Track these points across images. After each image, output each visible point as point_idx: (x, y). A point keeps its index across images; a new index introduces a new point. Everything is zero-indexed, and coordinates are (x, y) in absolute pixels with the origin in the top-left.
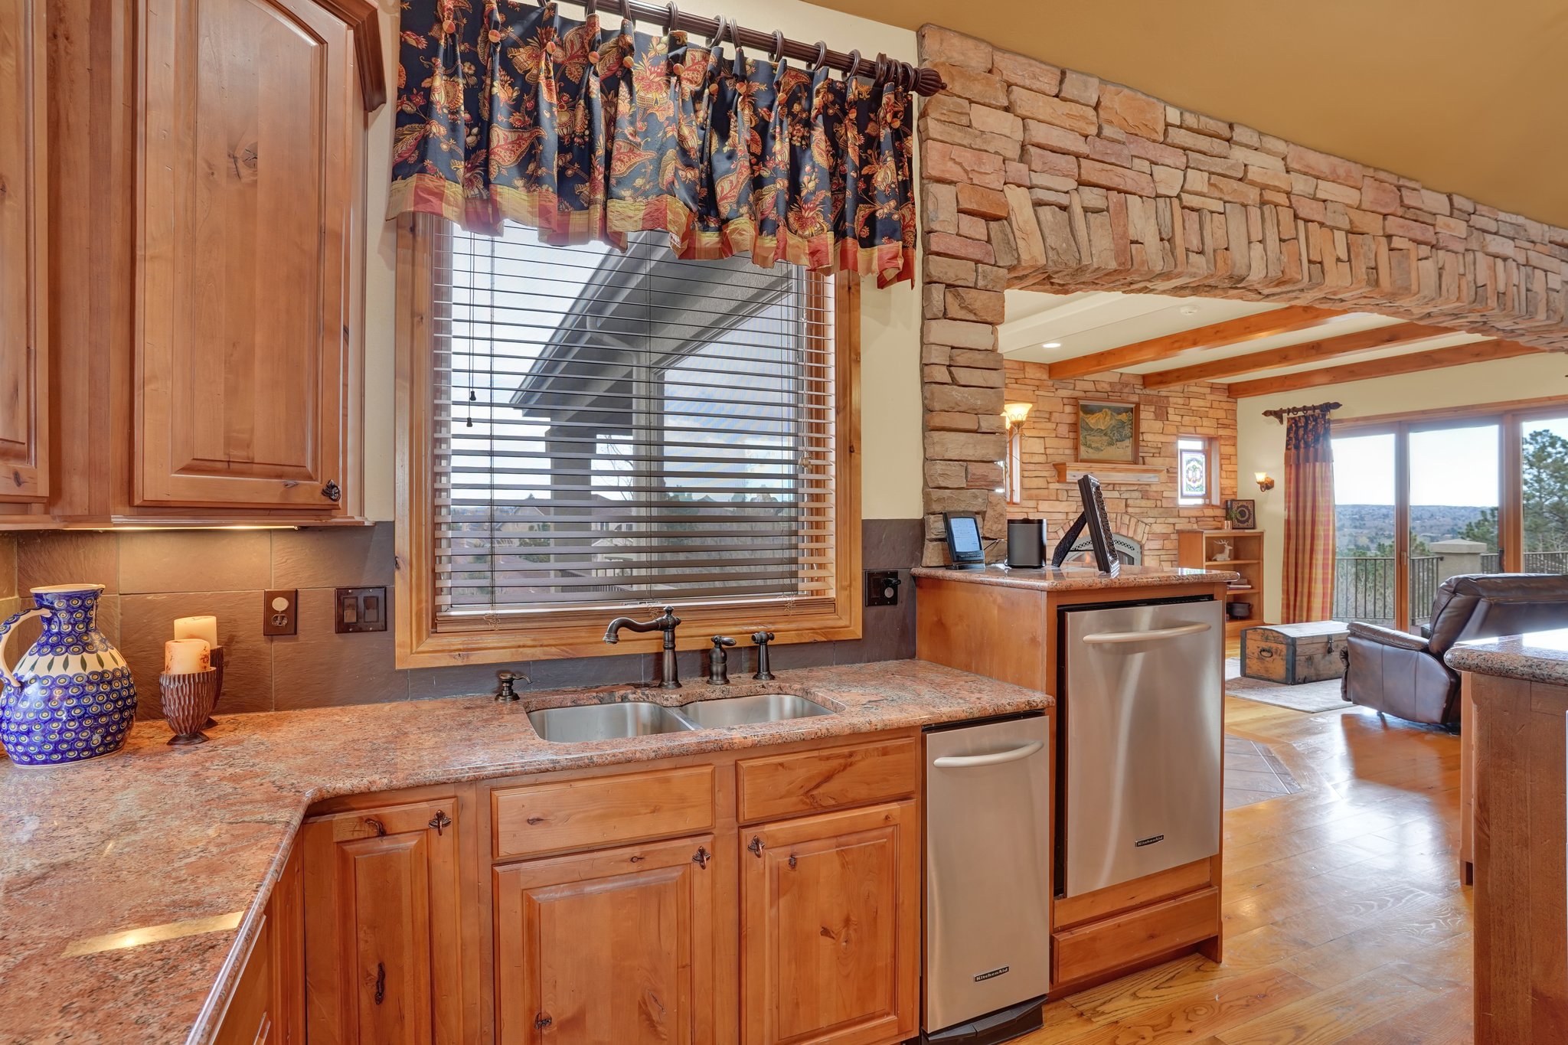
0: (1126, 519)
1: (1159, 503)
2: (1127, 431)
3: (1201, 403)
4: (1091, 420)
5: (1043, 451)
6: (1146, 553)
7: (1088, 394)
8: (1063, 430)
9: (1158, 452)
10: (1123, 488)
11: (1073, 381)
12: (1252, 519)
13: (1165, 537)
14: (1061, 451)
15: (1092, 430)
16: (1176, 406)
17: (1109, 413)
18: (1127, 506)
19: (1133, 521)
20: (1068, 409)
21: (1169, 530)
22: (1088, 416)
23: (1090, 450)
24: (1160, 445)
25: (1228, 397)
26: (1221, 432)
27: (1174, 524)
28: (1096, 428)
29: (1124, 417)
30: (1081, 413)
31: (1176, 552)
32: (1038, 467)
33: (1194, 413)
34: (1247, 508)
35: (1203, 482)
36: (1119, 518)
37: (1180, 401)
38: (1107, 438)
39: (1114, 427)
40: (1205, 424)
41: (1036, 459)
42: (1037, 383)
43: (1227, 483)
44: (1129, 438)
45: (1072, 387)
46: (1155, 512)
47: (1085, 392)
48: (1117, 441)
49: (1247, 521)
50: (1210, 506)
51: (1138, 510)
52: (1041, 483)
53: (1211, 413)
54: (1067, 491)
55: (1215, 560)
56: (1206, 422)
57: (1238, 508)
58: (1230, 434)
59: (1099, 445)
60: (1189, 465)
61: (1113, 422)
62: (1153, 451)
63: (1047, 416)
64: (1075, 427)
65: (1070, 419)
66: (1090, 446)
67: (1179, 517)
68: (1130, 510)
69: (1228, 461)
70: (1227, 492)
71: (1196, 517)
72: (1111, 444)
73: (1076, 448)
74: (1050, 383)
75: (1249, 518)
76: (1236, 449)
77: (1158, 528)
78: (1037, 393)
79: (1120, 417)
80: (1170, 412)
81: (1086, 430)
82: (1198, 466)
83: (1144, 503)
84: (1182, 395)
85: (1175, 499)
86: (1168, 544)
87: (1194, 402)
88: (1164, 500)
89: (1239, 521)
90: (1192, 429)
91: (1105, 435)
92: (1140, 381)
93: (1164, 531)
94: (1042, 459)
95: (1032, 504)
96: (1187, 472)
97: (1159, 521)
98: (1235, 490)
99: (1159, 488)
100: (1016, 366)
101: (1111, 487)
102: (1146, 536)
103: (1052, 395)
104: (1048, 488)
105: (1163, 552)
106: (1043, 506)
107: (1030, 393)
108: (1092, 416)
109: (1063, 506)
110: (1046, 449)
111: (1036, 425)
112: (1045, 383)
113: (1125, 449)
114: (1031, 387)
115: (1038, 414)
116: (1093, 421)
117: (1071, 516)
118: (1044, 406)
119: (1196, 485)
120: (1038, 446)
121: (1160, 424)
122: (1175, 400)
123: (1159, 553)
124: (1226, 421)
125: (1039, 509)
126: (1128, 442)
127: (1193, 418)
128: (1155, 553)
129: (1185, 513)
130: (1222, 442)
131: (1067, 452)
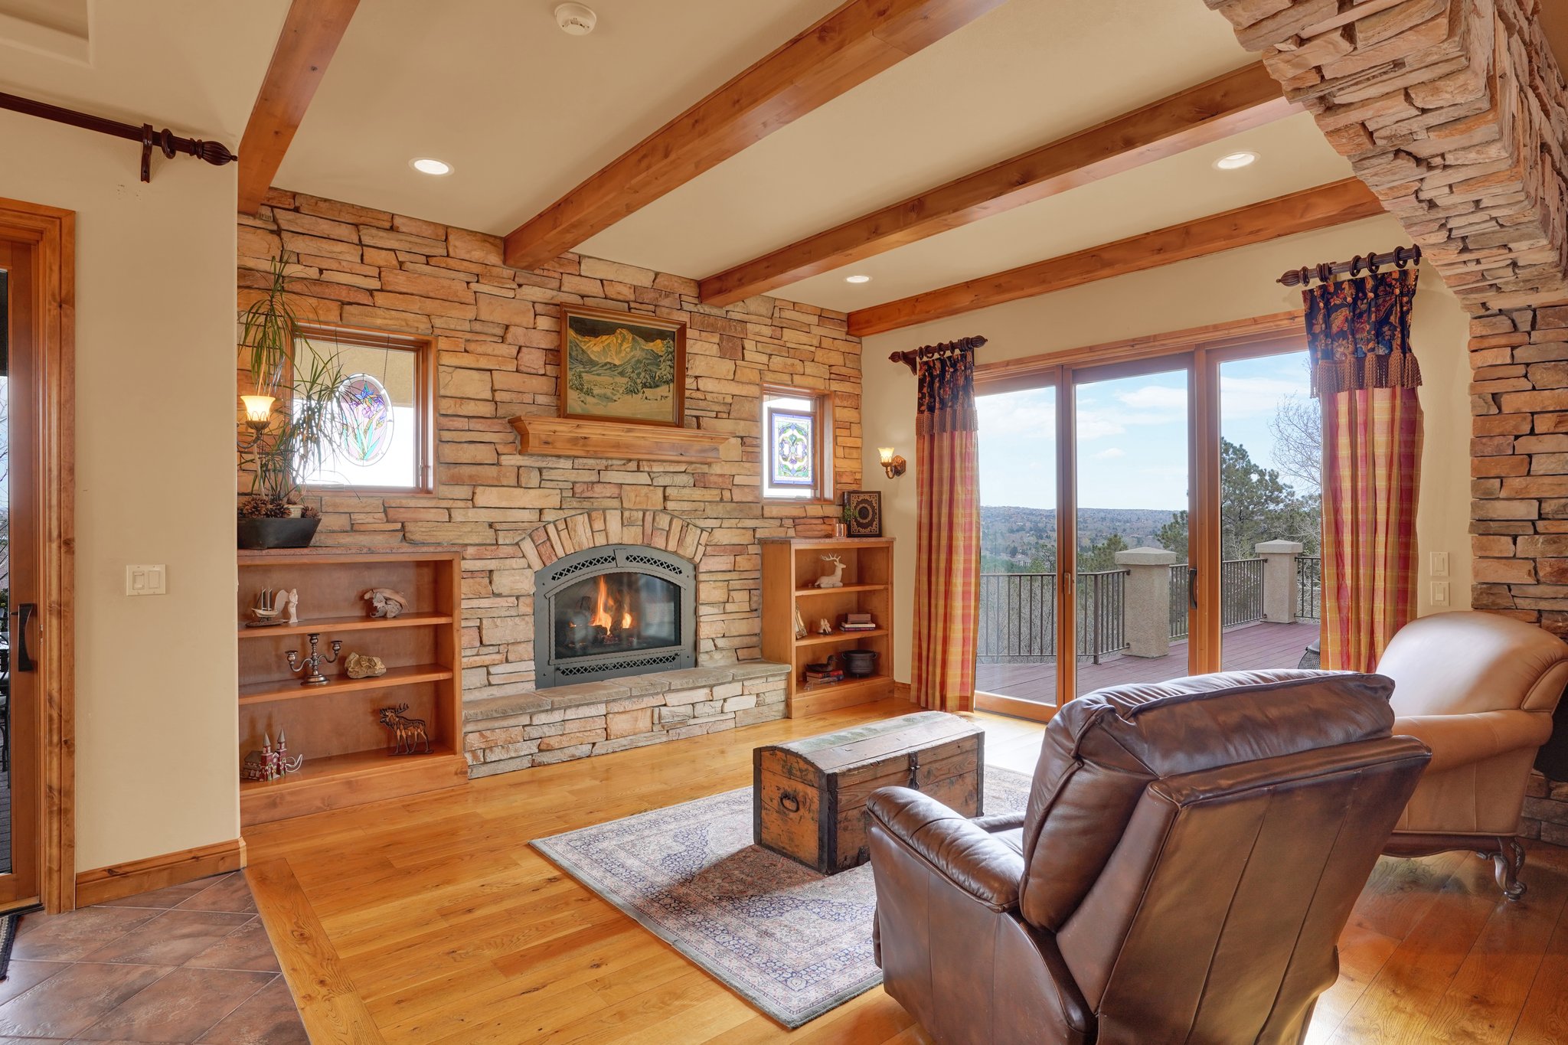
0: (663, 521)
1: (727, 495)
2: (665, 370)
3: (803, 338)
4: (594, 347)
5: (488, 395)
6: (702, 577)
7: (588, 301)
8: (534, 360)
9: (727, 410)
10: (657, 468)
11: (557, 275)
12: (876, 522)
13: (738, 550)
14: (528, 398)
15: (593, 363)
16: (758, 338)
17: (629, 336)
18: (665, 498)
19: (677, 525)
20: (544, 323)
21: (746, 538)
22: (587, 339)
23: (589, 399)
24: (729, 400)
25: (848, 333)
26: (835, 386)
27: (754, 530)
28: (603, 360)
29: (658, 346)
30: (571, 333)
31: (757, 575)
32: (474, 424)
33: (790, 352)
34: (870, 503)
35: (807, 462)
36: (649, 518)
37: (767, 331)
38: (625, 380)
39: (639, 361)
40: (808, 371)
41: (470, 409)
42: (476, 268)
43: (846, 465)
44: (667, 382)
45: (556, 284)
46: (720, 510)
47: (583, 297)
48: (645, 386)
49: (870, 524)
50: (820, 500)
51: (686, 506)
52: (484, 454)
53: (820, 355)
54: (540, 470)
55: (819, 587)
56: (810, 368)
57: (858, 503)
58: (851, 391)
59: (608, 392)
60: (783, 435)
61: (638, 354)
62: (717, 408)
63: (498, 331)
64: (556, 356)
65: (548, 342)
66: (589, 392)
67: (763, 517)
68: (670, 505)
69: (847, 433)
70: (845, 479)
71: (794, 519)
72: (631, 391)
73: (559, 392)
74: (508, 272)
75: (873, 520)
76: (860, 414)
77: (724, 537)
78: (474, 286)
79: (650, 346)
80: (746, 346)
81: (581, 362)
82: (799, 436)
83: (698, 494)
84: (769, 322)
85: (758, 488)
86: (743, 562)
87: (788, 334)
88: (735, 491)
89: (859, 525)
90: (786, 378)
91: (622, 374)
92: (692, 291)
93: (736, 541)
94: (487, 409)
95: (463, 492)
96: (782, 444)
97: (726, 523)
98: (858, 476)
99: (727, 470)
100: (428, 231)
101: (633, 466)
102: (701, 549)
103: (511, 294)
104: (498, 464)
105: (734, 576)
106: (487, 497)
107: (457, 286)
108: (593, 340)
109: (532, 498)
110: (493, 391)
111: (471, 347)
112: (495, 271)
113: (659, 401)
114: (462, 276)
115: (477, 327)
116: (595, 349)
117: (549, 516)
118: (494, 313)
119: (796, 466)
120: (476, 386)
121: (730, 365)
122: (757, 328)
123: (728, 576)
124: (843, 371)
125: (480, 500)
126: (663, 390)
127: (789, 361)
128: (720, 577)
129: (775, 511)
130: (838, 402)
131: (541, 399)
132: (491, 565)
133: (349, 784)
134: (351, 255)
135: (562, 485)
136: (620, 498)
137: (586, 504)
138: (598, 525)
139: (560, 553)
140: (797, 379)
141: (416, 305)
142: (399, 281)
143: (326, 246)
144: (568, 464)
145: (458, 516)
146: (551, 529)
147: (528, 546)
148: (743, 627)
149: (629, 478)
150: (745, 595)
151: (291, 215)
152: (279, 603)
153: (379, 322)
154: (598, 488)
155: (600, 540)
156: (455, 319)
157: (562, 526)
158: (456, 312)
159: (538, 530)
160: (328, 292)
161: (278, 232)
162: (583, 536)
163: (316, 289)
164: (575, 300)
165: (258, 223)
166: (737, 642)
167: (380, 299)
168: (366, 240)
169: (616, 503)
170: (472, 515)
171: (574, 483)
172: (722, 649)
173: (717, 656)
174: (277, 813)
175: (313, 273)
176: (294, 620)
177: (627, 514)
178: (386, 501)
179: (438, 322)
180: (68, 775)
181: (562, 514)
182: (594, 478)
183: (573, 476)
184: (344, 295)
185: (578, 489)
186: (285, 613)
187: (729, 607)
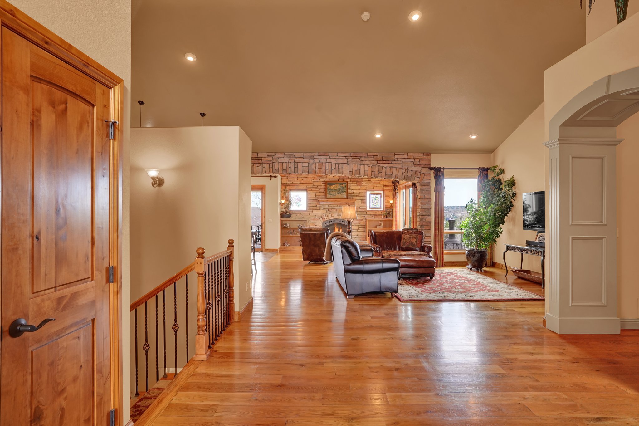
1: (358, 210)
2: (345, 190)
6: (352, 225)
7: (331, 180)
8: (322, 190)
9: (358, 195)
13: (360, 220)
14: (321, 196)
15: (332, 190)
16: (365, 181)
17: (338, 185)
20: (323, 185)
21: (363, 218)
22: (330, 186)
23: (331, 195)
24: (359, 193)
26: (385, 188)
27: (364, 216)
29: (343, 186)
30: (328, 185)
31: (365, 225)
32: (313, 201)
33: (373, 182)
35: (379, 203)
39: (340, 189)
40: (378, 186)
41: (313, 198)
42: (313, 178)
43: (388, 204)
45: (325, 178)
48: (341, 192)
49: (390, 216)
53: (381, 182)
54: (323, 207)
56: (378, 185)
57: (388, 211)
59: (334, 194)
61: (340, 187)
62: (356, 195)
63: (317, 187)
64: (325, 189)
65: (324, 187)
67: (366, 214)
69: (388, 197)
70: (387, 207)
71: (374, 214)
72: (338, 194)
73: (326, 195)
80: (363, 183)
81: (330, 190)
82: (377, 198)
85: (366, 209)
86: (361, 222)
88: (360, 210)
89: (387, 216)
91: (337, 191)
93: (360, 218)
94: (315, 198)
95: (311, 211)
96: (372, 200)
99: (358, 206)
101: (339, 206)
104: (316, 206)
105: (360, 225)
106: (314, 211)
107: (311, 181)
108: (332, 186)
109: (321, 211)
110: (316, 196)
111: (312, 190)
112: (316, 178)
113: (344, 195)
114: (311, 179)
115: (313, 186)
116: (332, 187)
117: (324, 214)
118: (316, 184)
119: (376, 204)
120: (313, 195)
121: (359, 187)
122: (365, 179)
123: (358, 225)
124: (388, 185)
125: (313, 212)
126: (344, 193)
127: (373, 184)
128: (356, 225)
129: (369, 213)
130: (386, 191)
131: (323, 196)
132: (315, 221)
133: (293, 248)
134: (296, 179)
135: (326, 209)
136: (337, 211)
137: (330, 212)
138: (333, 215)
139: (326, 220)
140: (375, 188)
141: (305, 185)
142: (302, 182)
143: (293, 179)
144: (328, 206)
145: (310, 214)
146: (325, 216)
147: (321, 219)
148: (362, 234)
149: (338, 208)
150: (362, 228)
151: (289, 176)
152: (287, 225)
153: (300, 188)
154: (332, 209)
155: (333, 218)
156: (310, 186)
157: (326, 216)
158: (310, 185)
159: (323, 216)
160: (293, 185)
161: (288, 178)
162: (330, 217)
163: (292, 185)
164: (329, 180)
165: (286, 177)
166: (360, 237)
167: (300, 185)
168: (298, 177)
169: (336, 212)
170: (312, 214)
171: (329, 209)
172: (357, 238)
173: (356, 239)
174: (285, 250)
175: (292, 183)
176: (289, 227)
177: (338, 214)
178: (300, 212)
179: (307, 187)
180: (264, 239)
181: (327, 214)
182: (332, 208)
183: (328, 208)
184: (295, 185)
185: (329, 210)
186: (288, 226)
187: (358, 230)
